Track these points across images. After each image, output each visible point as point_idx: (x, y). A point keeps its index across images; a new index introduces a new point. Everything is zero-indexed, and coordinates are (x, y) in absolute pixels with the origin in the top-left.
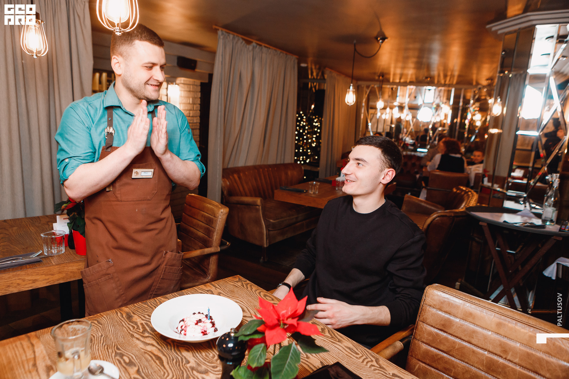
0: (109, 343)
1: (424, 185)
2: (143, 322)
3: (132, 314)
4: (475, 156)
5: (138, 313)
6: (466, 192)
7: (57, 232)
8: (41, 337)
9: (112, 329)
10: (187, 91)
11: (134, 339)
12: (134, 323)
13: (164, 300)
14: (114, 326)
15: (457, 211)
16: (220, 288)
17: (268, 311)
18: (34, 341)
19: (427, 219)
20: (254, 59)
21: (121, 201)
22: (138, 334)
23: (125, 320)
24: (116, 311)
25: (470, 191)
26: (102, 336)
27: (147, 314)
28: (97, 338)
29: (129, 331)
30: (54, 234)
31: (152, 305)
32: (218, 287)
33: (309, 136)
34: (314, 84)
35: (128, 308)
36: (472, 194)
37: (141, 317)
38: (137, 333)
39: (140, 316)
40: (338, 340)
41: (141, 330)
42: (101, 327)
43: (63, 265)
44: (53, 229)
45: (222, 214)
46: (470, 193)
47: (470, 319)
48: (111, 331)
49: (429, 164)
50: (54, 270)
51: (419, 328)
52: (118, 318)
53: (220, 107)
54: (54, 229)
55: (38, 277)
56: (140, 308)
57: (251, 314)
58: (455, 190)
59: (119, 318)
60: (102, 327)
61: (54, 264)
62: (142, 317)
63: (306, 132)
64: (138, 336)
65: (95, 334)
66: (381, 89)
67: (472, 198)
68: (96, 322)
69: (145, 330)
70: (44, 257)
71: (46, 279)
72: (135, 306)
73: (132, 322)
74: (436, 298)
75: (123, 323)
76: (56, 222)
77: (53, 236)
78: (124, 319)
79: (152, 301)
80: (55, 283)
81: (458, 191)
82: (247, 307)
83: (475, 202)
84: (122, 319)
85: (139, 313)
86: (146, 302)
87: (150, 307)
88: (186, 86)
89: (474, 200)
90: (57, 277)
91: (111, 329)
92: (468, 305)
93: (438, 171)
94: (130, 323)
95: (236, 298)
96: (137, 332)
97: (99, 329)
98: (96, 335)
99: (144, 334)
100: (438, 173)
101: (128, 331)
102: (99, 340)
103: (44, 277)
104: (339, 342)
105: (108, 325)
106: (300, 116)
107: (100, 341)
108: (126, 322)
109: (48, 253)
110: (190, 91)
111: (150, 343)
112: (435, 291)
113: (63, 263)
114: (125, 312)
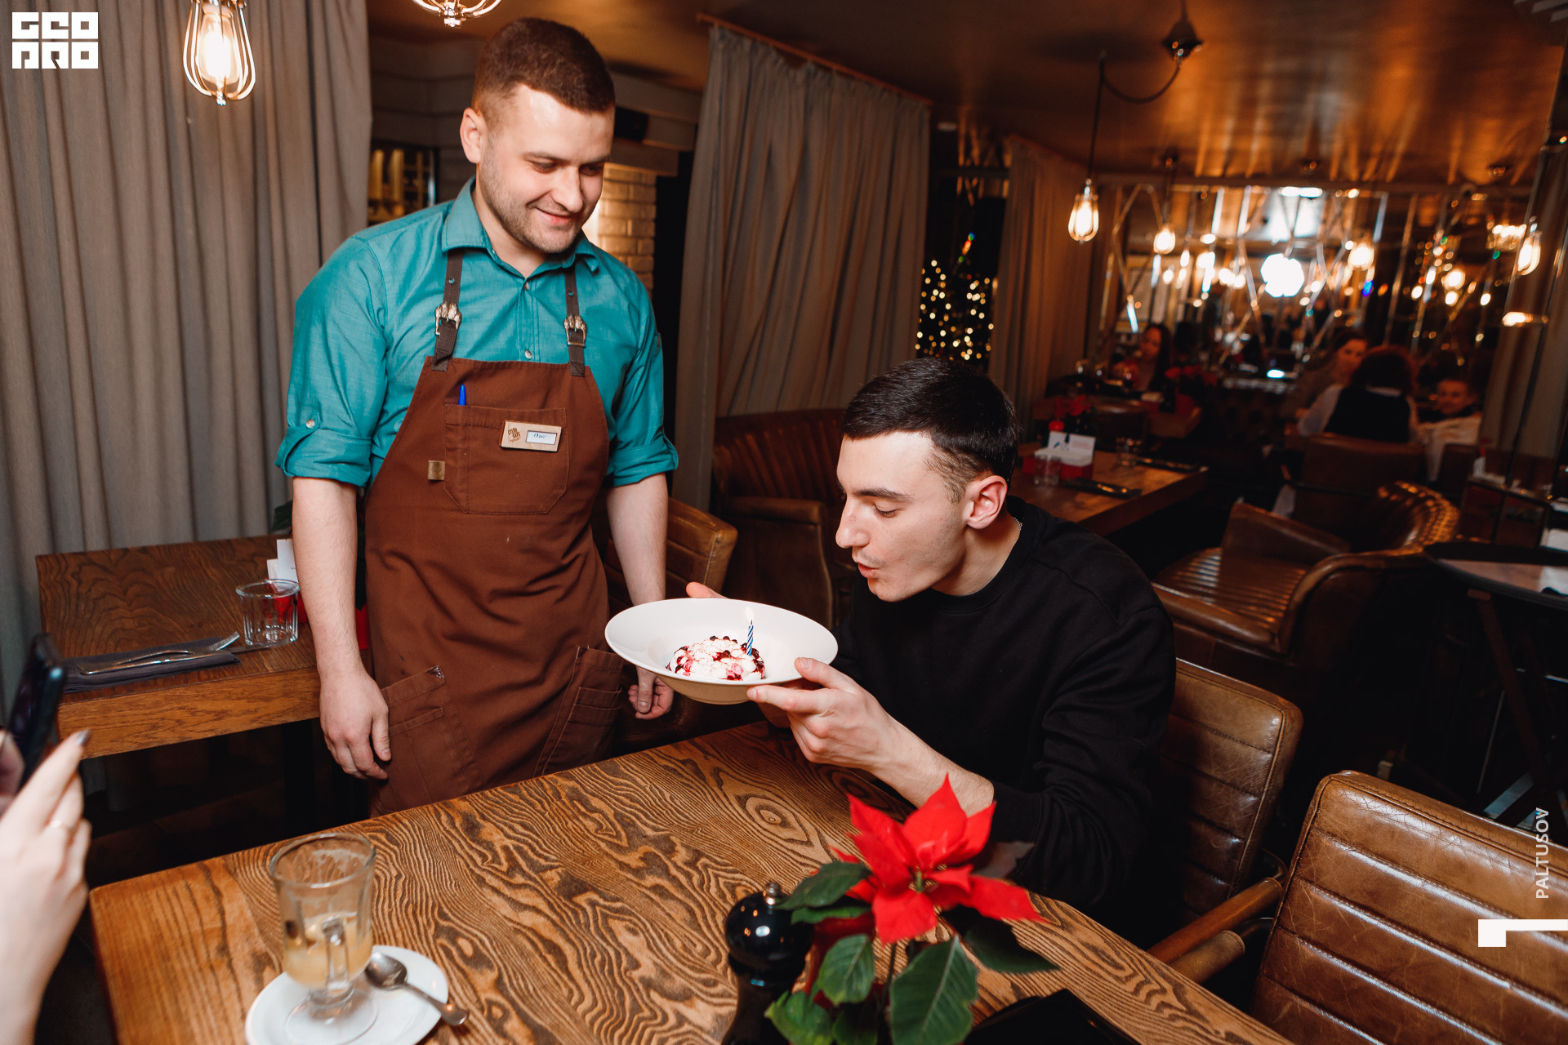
0: (419, 898)
1: (1287, 475)
2: (509, 843)
3: (478, 819)
4: (1444, 394)
5: (494, 818)
6: (1419, 501)
7: (279, 584)
8: (238, 870)
9: (427, 859)
10: (618, 201)
11: (484, 889)
12: (485, 845)
13: (563, 782)
14: (430, 849)
15: (1395, 553)
16: (718, 756)
17: (879, 838)
18: (223, 883)
19: (1304, 577)
20: (808, 110)
21: (467, 511)
22: (497, 877)
23: (461, 835)
24: (435, 809)
25: (1432, 498)
26: (399, 876)
27: (518, 820)
28: (386, 880)
29: (472, 866)
30: (270, 589)
31: (531, 796)
32: (712, 752)
33: (953, 329)
34: (971, 181)
35: (467, 803)
36: (1437, 505)
37: (502, 830)
38: (492, 874)
39: (501, 825)
40: (1060, 924)
41: (505, 867)
42: (395, 852)
43: (295, 674)
44: (267, 577)
45: (718, 546)
46: (1430, 503)
47: (1460, 882)
48: (422, 863)
49: (1304, 415)
50: (271, 687)
51: (1296, 898)
52: (442, 828)
53: (712, 246)
54: (271, 575)
55: (228, 705)
56: (500, 804)
57: (807, 835)
58: (1383, 493)
59: (445, 828)
60: (398, 852)
61: (270, 669)
62: (506, 829)
63: (946, 318)
64: (495, 883)
65: (381, 870)
66: (1166, 196)
67: (1436, 519)
68: (383, 837)
69: (514, 866)
70: (245, 652)
71: (249, 712)
72: (487, 797)
73: (480, 843)
74: (1351, 811)
75: (454, 842)
76: (275, 556)
77: (268, 596)
78: (458, 831)
79: (533, 785)
80: (274, 723)
81: (1394, 498)
82: (794, 815)
83: (1446, 530)
84: (453, 832)
85: (497, 817)
86: (516, 786)
87: (527, 801)
88: (617, 187)
89: (1444, 523)
90: (278, 705)
91: (423, 857)
92: (1452, 839)
93: (1328, 435)
94: (474, 845)
95: (765, 787)
96: (493, 871)
97: (391, 856)
98: (383, 872)
99: (512, 877)
100: (1330, 441)
101: (468, 866)
102: (393, 887)
103: (243, 704)
104: (1063, 928)
105: (415, 848)
106: (931, 272)
107: (395, 890)
108: (463, 842)
109: (253, 642)
110: (626, 202)
111: (531, 904)
112: (1348, 793)
113: (294, 670)
114: (461, 814)
